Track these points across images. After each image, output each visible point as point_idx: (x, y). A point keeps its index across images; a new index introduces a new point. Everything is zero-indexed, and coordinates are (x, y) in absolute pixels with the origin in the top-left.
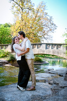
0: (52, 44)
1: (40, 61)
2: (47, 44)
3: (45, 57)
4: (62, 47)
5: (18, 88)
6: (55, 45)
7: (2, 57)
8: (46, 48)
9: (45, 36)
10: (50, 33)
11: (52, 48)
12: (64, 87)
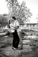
0: (30, 24)
4: (36, 25)
5: (13, 48)
6: (32, 24)
7: (3, 32)
8: (27, 26)
9: (26, 20)
10: (29, 18)
11: (30, 26)
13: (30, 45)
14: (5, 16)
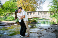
0: (42, 12)
1: (35, 22)
2: (39, 12)
3: (39, 19)
4: (48, 13)
6: (44, 12)
8: (38, 14)
9: (38, 7)
11: (42, 14)
12: (44, 35)
13: (38, 34)
14: (15, 3)
